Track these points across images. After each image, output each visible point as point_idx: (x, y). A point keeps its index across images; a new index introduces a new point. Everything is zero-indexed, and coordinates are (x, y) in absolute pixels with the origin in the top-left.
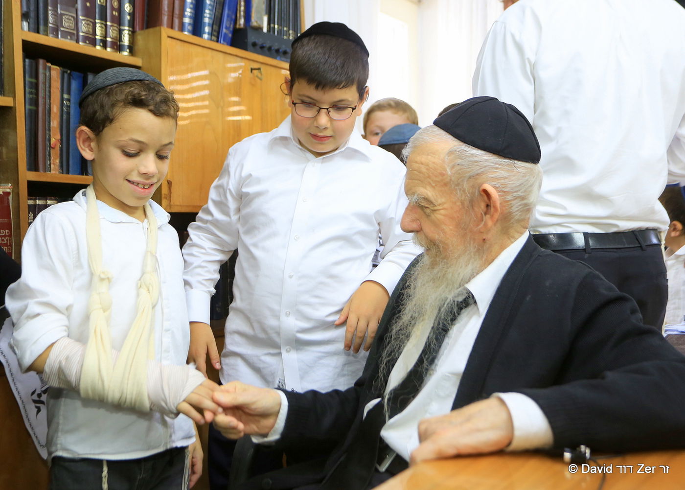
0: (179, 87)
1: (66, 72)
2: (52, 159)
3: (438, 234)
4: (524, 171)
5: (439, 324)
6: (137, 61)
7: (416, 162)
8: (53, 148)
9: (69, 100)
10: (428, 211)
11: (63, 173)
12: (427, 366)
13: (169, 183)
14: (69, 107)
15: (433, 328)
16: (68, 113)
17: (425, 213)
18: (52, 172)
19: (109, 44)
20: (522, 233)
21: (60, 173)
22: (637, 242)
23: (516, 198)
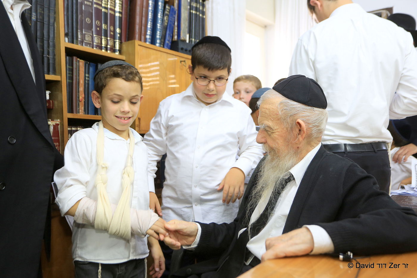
0: (144, 70)
1: (87, 63)
2: (80, 107)
3: (275, 144)
4: (318, 113)
5: (276, 190)
6: (123, 57)
7: (264, 108)
8: (81, 101)
9: (88, 77)
10: (270, 133)
11: (85, 114)
12: (270, 211)
13: (139, 119)
14: (88, 81)
15: (273, 192)
16: (88, 84)
17: (268, 134)
18: (80, 113)
19: (109, 49)
20: (318, 144)
21: (84, 114)
22: (373, 149)
23: (314, 126)
